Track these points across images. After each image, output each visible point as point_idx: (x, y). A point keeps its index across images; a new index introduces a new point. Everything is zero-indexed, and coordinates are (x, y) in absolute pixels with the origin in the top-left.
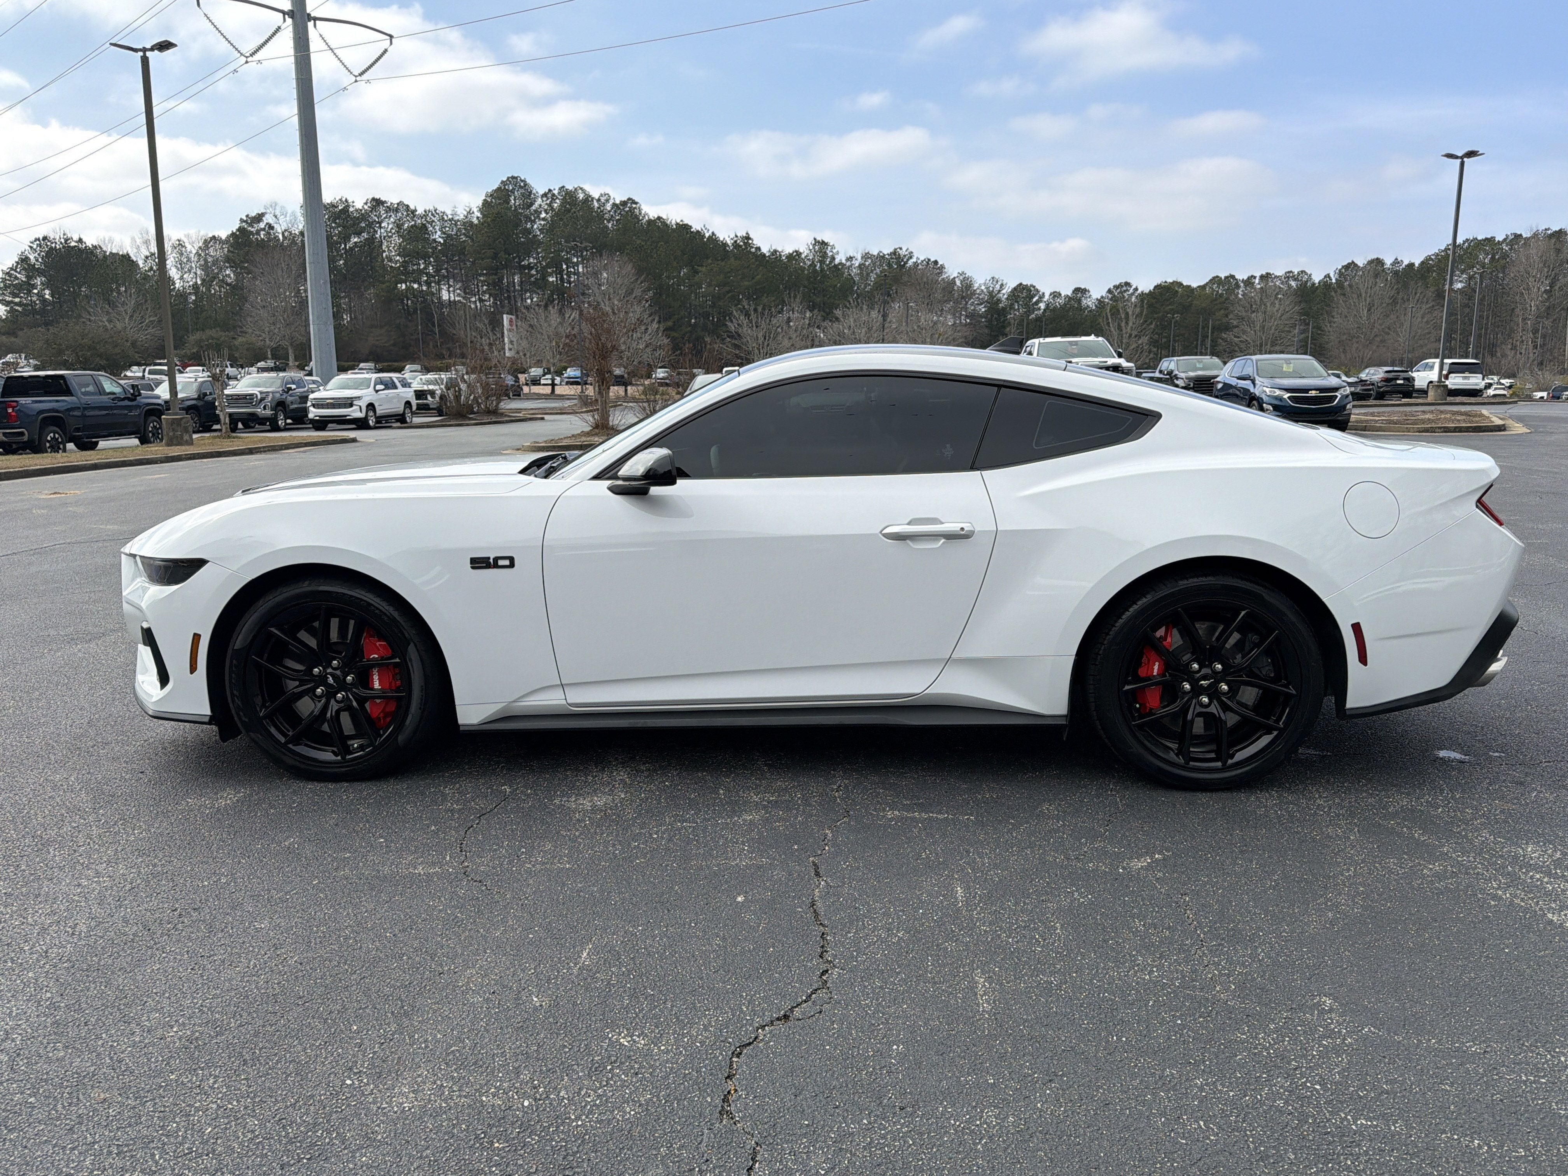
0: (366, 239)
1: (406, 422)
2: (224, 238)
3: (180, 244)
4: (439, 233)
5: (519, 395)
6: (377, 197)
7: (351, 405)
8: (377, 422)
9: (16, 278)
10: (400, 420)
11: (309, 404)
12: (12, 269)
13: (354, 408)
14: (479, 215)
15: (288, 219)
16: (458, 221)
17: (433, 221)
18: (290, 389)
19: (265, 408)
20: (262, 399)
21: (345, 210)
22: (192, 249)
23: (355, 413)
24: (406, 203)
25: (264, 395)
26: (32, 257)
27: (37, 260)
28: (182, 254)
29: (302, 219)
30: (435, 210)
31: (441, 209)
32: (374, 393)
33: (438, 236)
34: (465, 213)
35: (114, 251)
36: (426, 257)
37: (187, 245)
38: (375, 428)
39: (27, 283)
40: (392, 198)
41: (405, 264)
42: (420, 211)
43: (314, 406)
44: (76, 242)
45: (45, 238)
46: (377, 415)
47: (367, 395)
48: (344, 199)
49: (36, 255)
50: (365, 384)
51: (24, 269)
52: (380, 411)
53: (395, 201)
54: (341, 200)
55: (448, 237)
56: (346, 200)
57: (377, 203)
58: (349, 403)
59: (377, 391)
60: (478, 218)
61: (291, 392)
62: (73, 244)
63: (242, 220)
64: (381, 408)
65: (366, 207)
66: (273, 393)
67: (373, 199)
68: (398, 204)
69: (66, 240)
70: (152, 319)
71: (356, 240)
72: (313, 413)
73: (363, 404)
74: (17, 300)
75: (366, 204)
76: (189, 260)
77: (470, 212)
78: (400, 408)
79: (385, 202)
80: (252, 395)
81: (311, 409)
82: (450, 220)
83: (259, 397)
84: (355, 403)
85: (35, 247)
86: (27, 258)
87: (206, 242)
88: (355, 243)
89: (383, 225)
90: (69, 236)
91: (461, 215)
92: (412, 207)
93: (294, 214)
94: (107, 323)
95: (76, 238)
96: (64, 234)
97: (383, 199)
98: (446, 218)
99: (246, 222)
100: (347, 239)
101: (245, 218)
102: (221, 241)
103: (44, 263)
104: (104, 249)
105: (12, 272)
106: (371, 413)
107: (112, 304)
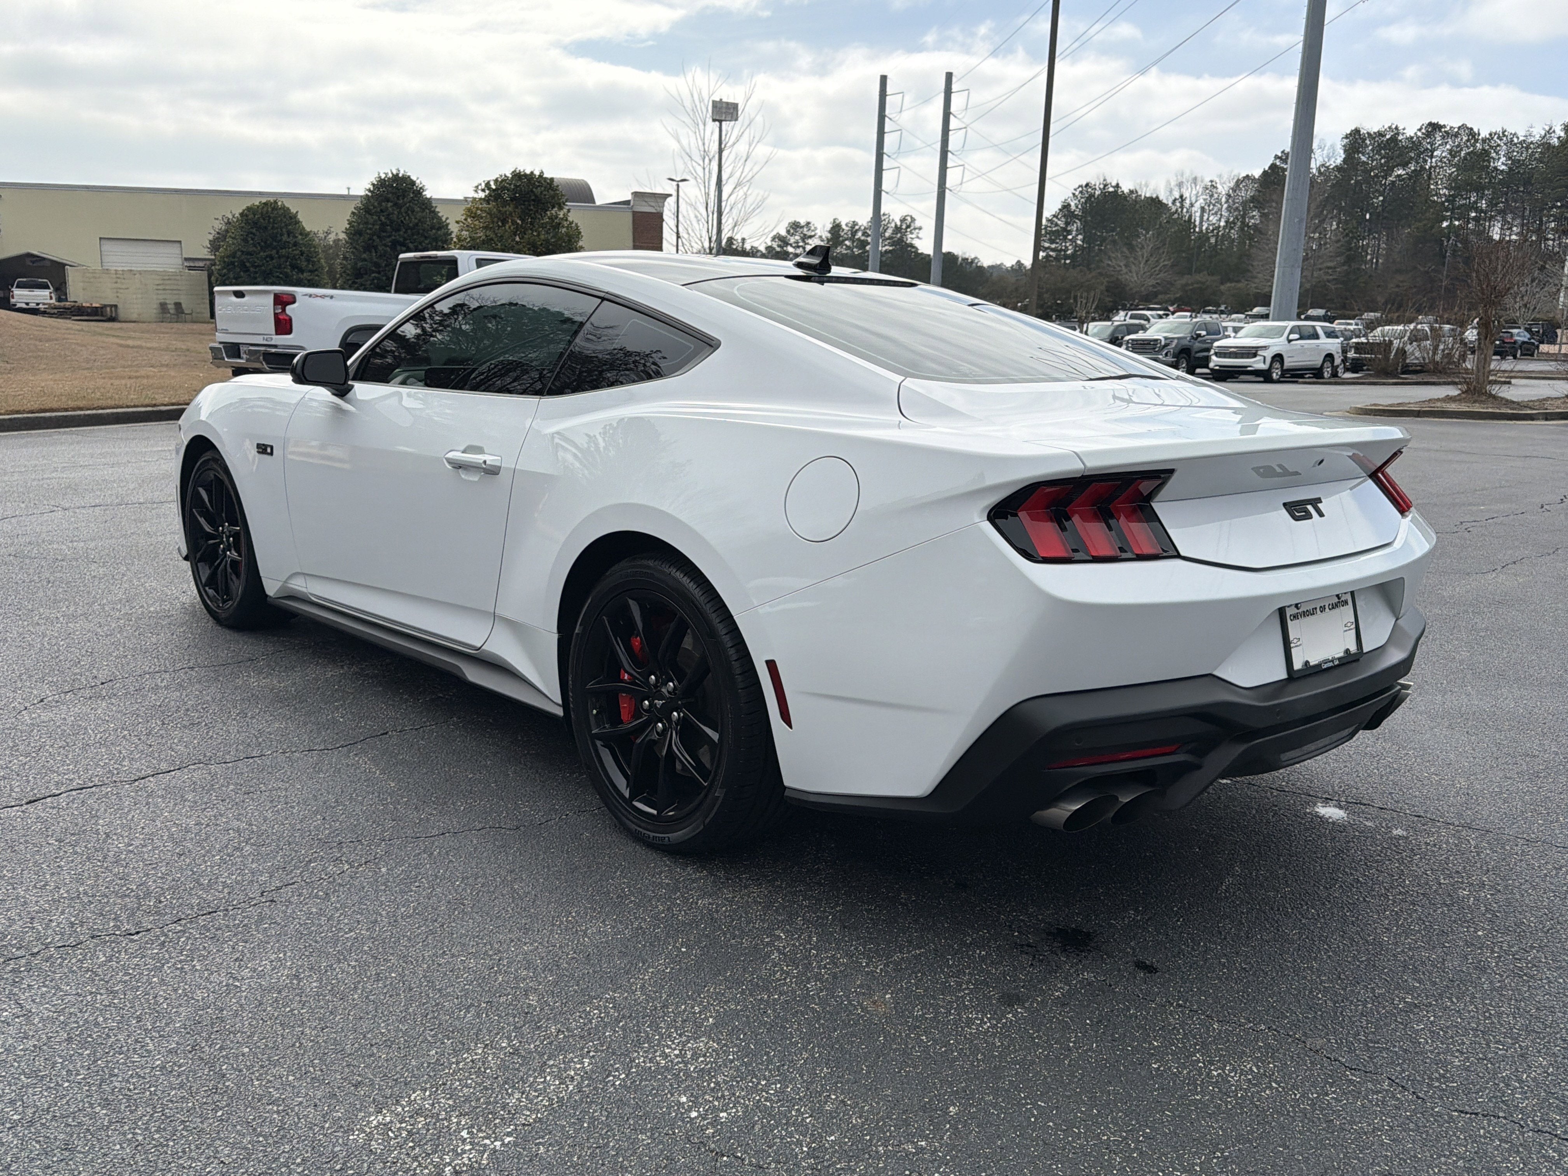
0: (1413, 171)
1: (1323, 378)
2: (1257, 177)
3: (1212, 185)
4: (1503, 159)
5: (1532, 355)
6: (1434, 121)
7: (1255, 355)
8: (1282, 376)
9: (1057, 225)
10: (1315, 374)
11: (1212, 352)
12: (1054, 216)
13: (1258, 358)
14: (1562, 134)
15: (1325, 152)
16: (1532, 143)
17: (1499, 145)
18: (1199, 336)
19: (1166, 355)
20: (1166, 345)
21: (1394, 139)
22: (1223, 189)
23: (1258, 364)
24: (1469, 126)
25: (1168, 342)
26: (1073, 204)
27: (1077, 207)
28: (1211, 196)
29: (1342, 152)
30: (1503, 133)
31: (1510, 130)
32: (1286, 342)
33: (1501, 164)
34: (1543, 133)
35: (1148, 195)
36: (1479, 189)
37: (1219, 186)
38: (1278, 382)
39: (1064, 229)
40: (1452, 122)
41: (1451, 199)
42: (1484, 134)
43: (1216, 354)
44: (1113, 187)
45: (1087, 185)
46: (1285, 368)
47: (1277, 344)
48: (1394, 127)
49: (1077, 202)
50: (1280, 332)
51: (1064, 216)
52: (1288, 363)
53: (1456, 125)
54: (1390, 128)
55: (1515, 163)
56: (1397, 128)
57: (1434, 128)
58: (1252, 352)
59: (1290, 341)
60: (1559, 138)
61: (1200, 339)
62: (1111, 189)
63: (1276, 157)
64: (1290, 359)
65: (1419, 134)
66: (1178, 338)
67: (1430, 124)
68: (1459, 128)
69: (1105, 185)
70: (1166, 263)
71: (1400, 172)
72: (1215, 361)
73: (1269, 354)
74: (1053, 246)
75: (1420, 130)
76: (1219, 201)
77: (1551, 131)
78: (1318, 361)
79: (1444, 126)
80: (1156, 340)
81: (1214, 358)
82: (1521, 143)
83: (1163, 343)
84: (1260, 353)
85: (1077, 193)
86: (1069, 205)
87: (1238, 183)
88: (1399, 176)
89: (1435, 153)
90: (1108, 182)
91: (1537, 133)
92: (1476, 130)
93: (1333, 147)
94: (1123, 268)
95: (1114, 184)
96: (1105, 180)
97: (1441, 123)
98: (1515, 140)
99: (1280, 158)
100: (1390, 170)
101: (1280, 155)
102: (1254, 180)
103: (1084, 210)
104: (1140, 193)
105: (1055, 219)
106: (1277, 365)
107: (1131, 248)
